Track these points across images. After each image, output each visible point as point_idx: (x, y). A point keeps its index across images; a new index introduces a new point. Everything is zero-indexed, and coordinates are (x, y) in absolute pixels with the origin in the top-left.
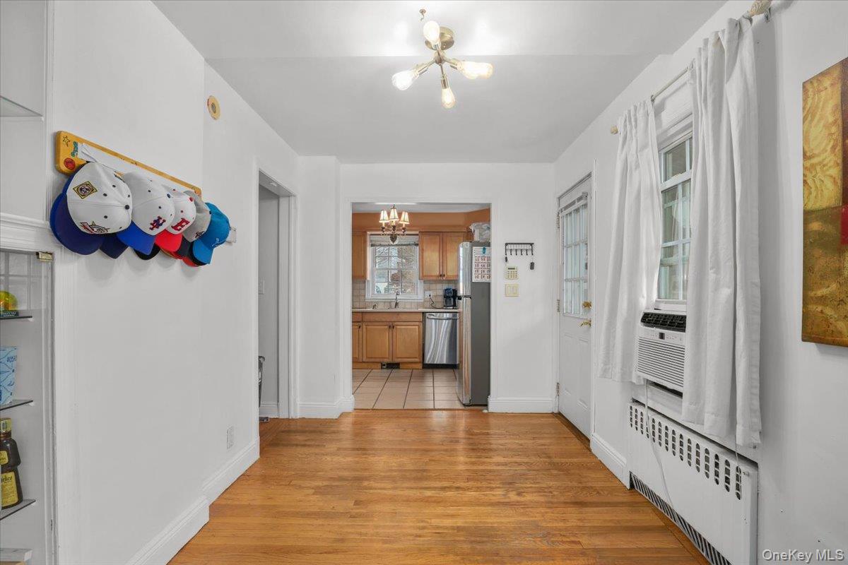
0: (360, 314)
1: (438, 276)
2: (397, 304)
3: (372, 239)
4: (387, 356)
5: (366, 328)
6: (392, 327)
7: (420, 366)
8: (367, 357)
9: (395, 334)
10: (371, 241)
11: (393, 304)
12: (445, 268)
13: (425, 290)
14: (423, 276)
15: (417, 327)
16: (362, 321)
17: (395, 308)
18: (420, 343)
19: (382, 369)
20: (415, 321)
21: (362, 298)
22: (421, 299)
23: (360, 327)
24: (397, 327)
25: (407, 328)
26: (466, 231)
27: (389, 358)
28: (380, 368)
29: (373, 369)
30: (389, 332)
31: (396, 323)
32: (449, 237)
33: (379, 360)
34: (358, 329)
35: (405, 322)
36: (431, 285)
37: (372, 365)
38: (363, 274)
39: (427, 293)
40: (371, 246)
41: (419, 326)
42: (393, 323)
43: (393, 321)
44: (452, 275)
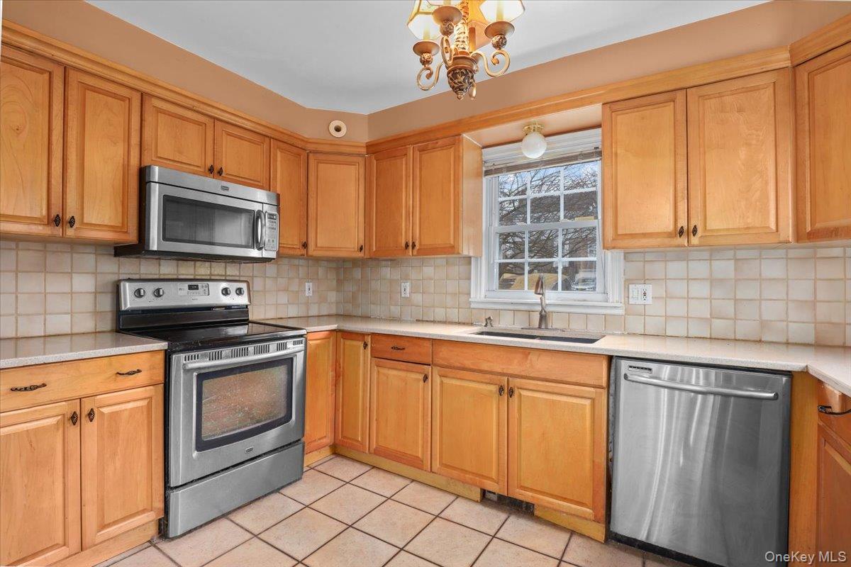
0: (428, 344)
1: (670, 235)
2: (543, 318)
3: (485, 158)
4: (494, 475)
5: (442, 383)
6: (507, 391)
8: (442, 464)
9: (515, 413)
10: (483, 163)
11: (536, 317)
12: (696, 203)
13: (628, 282)
14: (617, 236)
15: (588, 402)
16: (432, 364)
17: (540, 327)
18: (597, 460)
19: (483, 505)
20: (582, 382)
21: (463, 298)
22: (615, 307)
23: (426, 378)
24: (524, 393)
25: (553, 401)
26: (788, 64)
27: (498, 479)
28: (479, 499)
29: (458, 496)
30: (499, 404)
31: (518, 380)
32: (713, 101)
33: (471, 479)
34: (422, 383)
35: (547, 380)
36: (647, 266)
37: (456, 485)
38: (452, 243)
39: (635, 290)
40: (486, 175)
41: (593, 400)
42: (510, 379)
43: (512, 372)
44: (728, 229)
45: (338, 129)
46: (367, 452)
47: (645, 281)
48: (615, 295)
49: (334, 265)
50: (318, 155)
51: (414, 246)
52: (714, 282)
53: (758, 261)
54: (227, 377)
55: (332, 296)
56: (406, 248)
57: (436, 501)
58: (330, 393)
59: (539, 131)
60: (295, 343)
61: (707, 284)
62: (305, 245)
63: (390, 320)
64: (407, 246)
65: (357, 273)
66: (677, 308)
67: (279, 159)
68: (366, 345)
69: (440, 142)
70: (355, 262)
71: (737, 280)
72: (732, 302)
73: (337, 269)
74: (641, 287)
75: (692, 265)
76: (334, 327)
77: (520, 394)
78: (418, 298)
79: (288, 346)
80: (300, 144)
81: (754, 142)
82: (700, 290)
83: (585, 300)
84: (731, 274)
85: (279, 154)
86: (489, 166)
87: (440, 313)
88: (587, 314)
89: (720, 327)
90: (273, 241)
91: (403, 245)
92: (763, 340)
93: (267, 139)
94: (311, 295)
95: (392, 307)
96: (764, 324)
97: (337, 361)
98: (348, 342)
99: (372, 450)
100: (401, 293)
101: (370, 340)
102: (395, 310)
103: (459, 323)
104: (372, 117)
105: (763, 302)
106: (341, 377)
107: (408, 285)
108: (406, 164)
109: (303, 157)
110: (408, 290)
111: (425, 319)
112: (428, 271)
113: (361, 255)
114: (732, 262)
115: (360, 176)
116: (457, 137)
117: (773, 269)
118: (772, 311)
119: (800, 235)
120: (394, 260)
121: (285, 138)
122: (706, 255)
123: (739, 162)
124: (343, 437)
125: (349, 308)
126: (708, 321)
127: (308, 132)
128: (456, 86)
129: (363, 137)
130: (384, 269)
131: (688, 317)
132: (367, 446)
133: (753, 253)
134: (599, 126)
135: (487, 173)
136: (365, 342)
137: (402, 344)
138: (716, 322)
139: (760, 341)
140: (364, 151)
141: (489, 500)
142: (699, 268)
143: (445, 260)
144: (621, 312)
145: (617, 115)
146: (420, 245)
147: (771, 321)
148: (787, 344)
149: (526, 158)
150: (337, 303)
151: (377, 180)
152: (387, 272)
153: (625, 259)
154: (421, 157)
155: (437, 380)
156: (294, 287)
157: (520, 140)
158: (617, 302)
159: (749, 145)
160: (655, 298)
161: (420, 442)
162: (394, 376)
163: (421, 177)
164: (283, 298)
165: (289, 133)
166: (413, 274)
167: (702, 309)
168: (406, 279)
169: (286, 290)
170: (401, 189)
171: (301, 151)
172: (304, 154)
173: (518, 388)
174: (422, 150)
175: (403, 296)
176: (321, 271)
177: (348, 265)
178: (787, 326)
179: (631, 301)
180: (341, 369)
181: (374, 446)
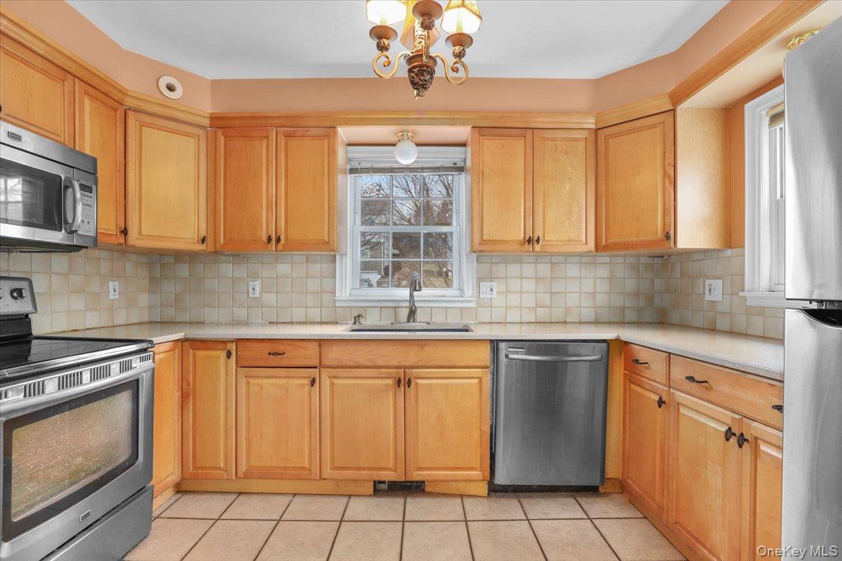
0: (315, 346)
1: (522, 243)
2: (412, 313)
3: (350, 155)
4: (391, 464)
5: (332, 385)
6: (404, 382)
7: (483, 489)
8: (333, 468)
9: (412, 400)
10: (349, 160)
11: (404, 314)
12: (539, 219)
13: (480, 280)
14: (483, 242)
15: (476, 382)
16: (320, 366)
17: (408, 321)
18: (483, 429)
19: (378, 497)
20: (471, 365)
21: (326, 297)
22: (470, 301)
23: (313, 382)
24: (420, 381)
25: (447, 386)
26: (593, 126)
27: (396, 468)
28: (372, 493)
29: (350, 496)
30: (395, 395)
31: (415, 370)
32: (550, 142)
33: (367, 474)
34: (307, 388)
35: (441, 367)
36: (494, 267)
37: (346, 486)
38: (326, 239)
39: (485, 286)
40: (350, 173)
41: (480, 379)
42: (407, 370)
43: (407, 364)
44: (558, 241)
45: (171, 88)
46: (234, 478)
47: (491, 279)
48: (469, 292)
49: (145, 260)
50: (139, 114)
51: (278, 240)
52: (538, 279)
53: (564, 265)
54: (52, 418)
55: (144, 299)
56: (269, 243)
57: (333, 507)
58: (176, 418)
59: (411, 139)
60: (142, 360)
61: (534, 281)
62: (125, 232)
63: (233, 325)
64: (269, 239)
65: (183, 270)
66: (513, 300)
67: (87, 109)
68: (229, 354)
69: (312, 131)
70: (179, 256)
71: (552, 279)
72: (549, 295)
73: (150, 265)
74: (489, 284)
75: (525, 266)
76: (180, 335)
77: (416, 383)
78: (270, 298)
79: (134, 365)
80: (118, 96)
81: (574, 178)
82: (529, 285)
83: (444, 296)
84: (548, 274)
85: (87, 102)
86: (355, 165)
87: (299, 314)
88: (446, 308)
89: (542, 313)
90: (88, 222)
91: (265, 239)
92: (567, 321)
93: (70, 77)
94: (117, 297)
95: (236, 310)
96: (567, 310)
97: (183, 378)
98: (200, 353)
99: (240, 474)
100: (248, 293)
101: (234, 347)
102: (240, 313)
103: (322, 323)
104: (217, 85)
105: (567, 294)
106: (191, 397)
107: (258, 284)
108: (268, 148)
109: (120, 114)
110: (258, 290)
111: (280, 320)
112: (283, 268)
113: (202, 247)
114: (549, 264)
115: (201, 152)
116: (332, 129)
117: (573, 270)
118: (572, 300)
119: (597, 248)
120: (239, 255)
121: (96, 82)
122: (532, 259)
123: (566, 193)
124: (195, 468)
125: (171, 313)
126: (534, 309)
127: (129, 82)
128: (421, 83)
129: (206, 106)
130: (224, 266)
131: (521, 307)
132: (234, 471)
133: (561, 259)
134: (464, 145)
135: (353, 171)
136: (229, 351)
137: (281, 348)
138: (539, 310)
139: (565, 322)
140: (206, 122)
141: (381, 491)
142: (529, 269)
143: (304, 257)
144: (473, 305)
145: (485, 139)
146: (287, 239)
147: (572, 307)
148: (580, 323)
149: (398, 162)
150: (150, 307)
151: (225, 160)
152: (227, 269)
153: (477, 261)
154: (286, 144)
155: (326, 382)
156: (94, 287)
157: (394, 145)
158: (472, 297)
159: (570, 179)
160: (500, 292)
161: (306, 450)
162: (269, 385)
163: (287, 165)
164: (78, 303)
165: (103, 77)
166: (266, 272)
167: (529, 301)
168: (255, 276)
169: (81, 291)
170: (261, 176)
171: (117, 105)
172: (121, 109)
173: (415, 378)
174: (288, 136)
175: (251, 296)
176: (129, 267)
177: (166, 260)
178: (580, 310)
179: (482, 296)
180: (191, 387)
181: (243, 467)
